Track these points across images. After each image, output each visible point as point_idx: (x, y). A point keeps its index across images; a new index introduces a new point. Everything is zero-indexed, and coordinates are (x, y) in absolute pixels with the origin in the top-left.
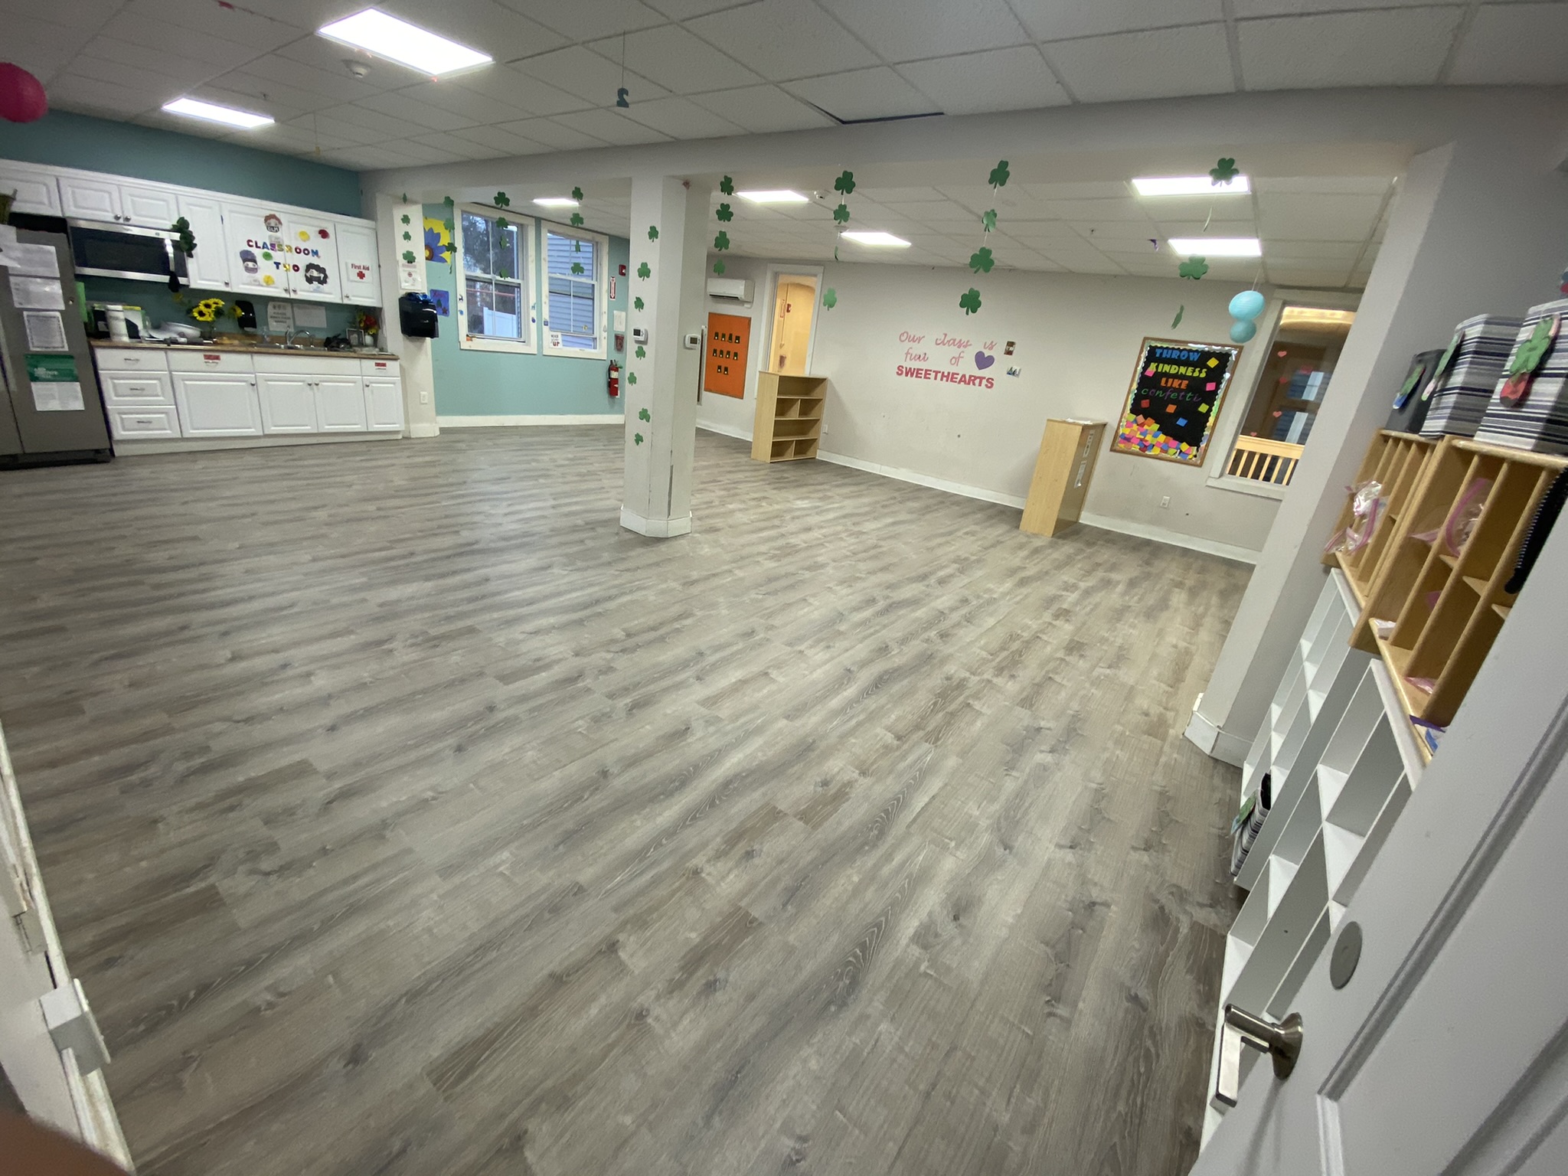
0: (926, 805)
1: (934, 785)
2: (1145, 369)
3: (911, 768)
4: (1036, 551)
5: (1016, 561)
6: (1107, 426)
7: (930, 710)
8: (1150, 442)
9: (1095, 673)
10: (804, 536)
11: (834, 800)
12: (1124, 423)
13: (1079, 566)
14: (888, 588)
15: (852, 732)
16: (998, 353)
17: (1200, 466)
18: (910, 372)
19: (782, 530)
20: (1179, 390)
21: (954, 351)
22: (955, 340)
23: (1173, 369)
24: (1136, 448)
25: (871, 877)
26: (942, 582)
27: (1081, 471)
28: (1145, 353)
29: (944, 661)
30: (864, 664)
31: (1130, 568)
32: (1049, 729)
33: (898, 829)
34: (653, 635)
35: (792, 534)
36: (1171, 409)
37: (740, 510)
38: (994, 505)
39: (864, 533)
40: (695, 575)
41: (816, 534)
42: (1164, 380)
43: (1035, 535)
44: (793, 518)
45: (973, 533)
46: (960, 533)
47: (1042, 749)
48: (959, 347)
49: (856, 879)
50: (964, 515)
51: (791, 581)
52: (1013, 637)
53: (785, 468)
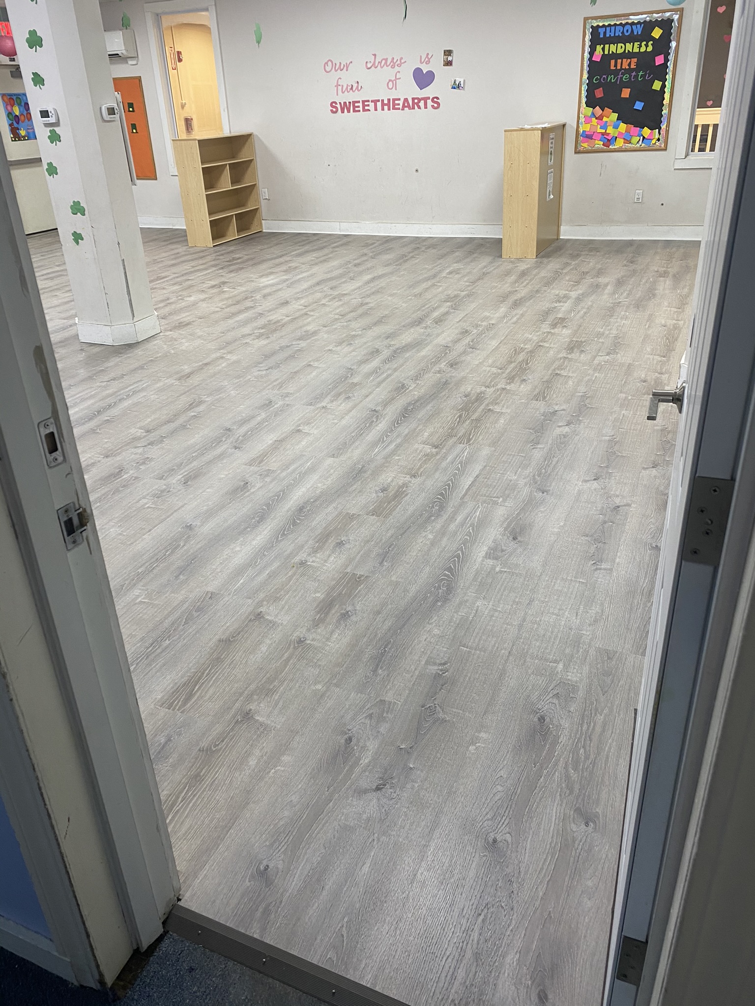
0: (473, 482)
1: (476, 469)
2: (591, 53)
3: (453, 463)
4: (523, 274)
5: (506, 288)
6: (567, 127)
7: (457, 422)
8: (612, 135)
9: (596, 362)
10: (284, 310)
11: (395, 498)
12: (582, 120)
13: (567, 278)
14: (387, 338)
15: (394, 453)
16: (436, 65)
17: (666, 150)
18: (346, 107)
19: (259, 309)
20: (629, 71)
21: (388, 73)
22: (386, 60)
23: (619, 48)
24: (599, 144)
25: (443, 532)
26: (438, 321)
27: (550, 181)
28: (588, 37)
29: (459, 383)
30: (386, 404)
31: (616, 269)
32: (564, 410)
33: (454, 501)
34: (172, 426)
35: (269, 311)
36: (626, 93)
37: (203, 300)
38: (471, 240)
39: (346, 294)
40: (187, 369)
41: (295, 306)
42: (613, 62)
43: (519, 260)
44: (264, 296)
45: (457, 272)
46: (444, 274)
47: (560, 424)
48: (393, 67)
49: (430, 536)
50: (442, 256)
51: (288, 352)
52: (517, 352)
53: (232, 248)
